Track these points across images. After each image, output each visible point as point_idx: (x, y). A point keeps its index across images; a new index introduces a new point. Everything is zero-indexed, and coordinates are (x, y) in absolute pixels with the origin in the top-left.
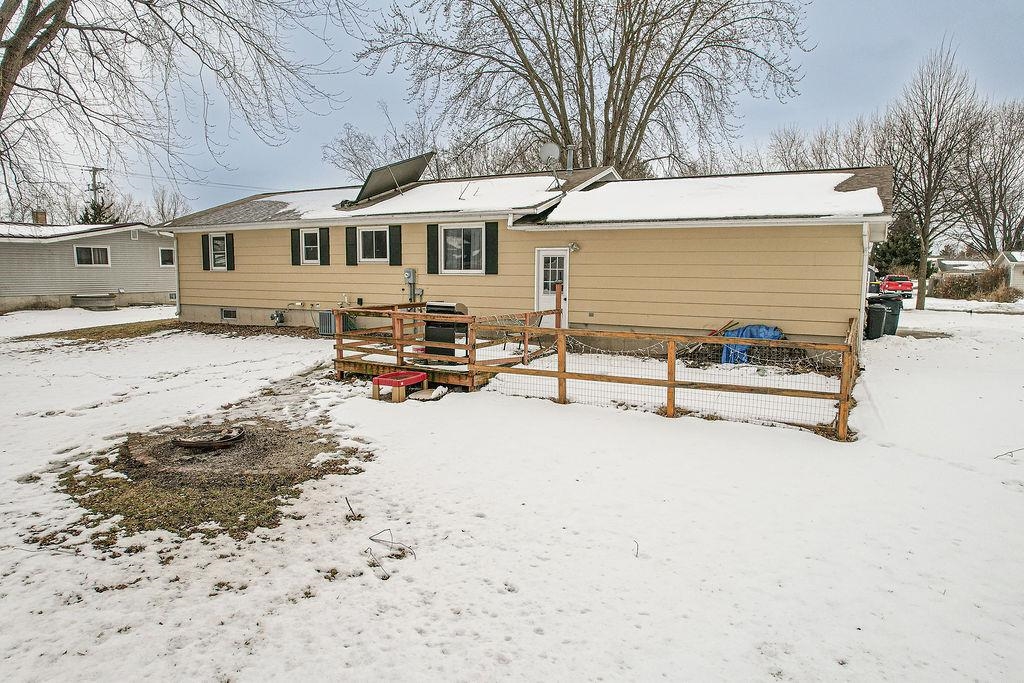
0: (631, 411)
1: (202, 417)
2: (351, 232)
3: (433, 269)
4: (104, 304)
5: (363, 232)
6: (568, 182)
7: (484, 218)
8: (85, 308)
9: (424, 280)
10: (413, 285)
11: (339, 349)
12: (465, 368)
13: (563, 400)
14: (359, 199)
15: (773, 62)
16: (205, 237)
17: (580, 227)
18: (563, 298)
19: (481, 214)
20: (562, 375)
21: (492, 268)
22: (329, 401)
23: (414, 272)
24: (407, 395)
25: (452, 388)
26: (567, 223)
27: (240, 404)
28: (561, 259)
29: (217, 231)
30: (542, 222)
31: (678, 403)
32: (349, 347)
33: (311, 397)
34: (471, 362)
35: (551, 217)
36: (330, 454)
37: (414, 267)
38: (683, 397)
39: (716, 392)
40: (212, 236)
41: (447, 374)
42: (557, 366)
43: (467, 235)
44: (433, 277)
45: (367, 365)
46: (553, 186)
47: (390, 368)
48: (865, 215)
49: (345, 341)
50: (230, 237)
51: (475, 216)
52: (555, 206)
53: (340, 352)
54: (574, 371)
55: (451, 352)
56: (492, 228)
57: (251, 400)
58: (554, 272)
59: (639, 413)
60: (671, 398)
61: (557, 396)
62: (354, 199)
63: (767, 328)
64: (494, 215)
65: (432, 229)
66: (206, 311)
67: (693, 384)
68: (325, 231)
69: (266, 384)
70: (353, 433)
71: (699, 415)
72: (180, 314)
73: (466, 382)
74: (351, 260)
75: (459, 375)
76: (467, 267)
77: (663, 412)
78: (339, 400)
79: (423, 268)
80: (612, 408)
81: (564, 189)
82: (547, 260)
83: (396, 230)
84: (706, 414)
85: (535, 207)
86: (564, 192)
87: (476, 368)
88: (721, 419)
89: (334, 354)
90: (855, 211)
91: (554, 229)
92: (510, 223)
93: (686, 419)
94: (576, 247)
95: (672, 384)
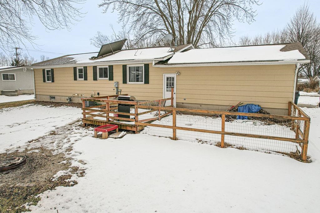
0: (205, 144)
1: (15, 148)
2: (95, 68)
3: (125, 82)
4: (13, 94)
5: (100, 68)
6: (175, 49)
7: (143, 62)
8: (6, 95)
9: (122, 86)
10: (117, 88)
11: (84, 114)
12: (133, 123)
13: (175, 138)
14: (98, 56)
15: (246, 10)
16: (44, 70)
17: (181, 66)
18: (174, 93)
19: (143, 61)
20: (174, 128)
21: (147, 82)
22: (75, 139)
23: (118, 83)
24: (109, 135)
25: (128, 131)
26: (176, 64)
27: (37, 140)
28: (173, 78)
29: (48, 68)
30: (166, 63)
31: (226, 141)
32: (88, 113)
33: (69, 136)
34: (136, 121)
35: (169, 62)
36: (65, 171)
37: (118, 81)
38: (228, 139)
39: (244, 137)
40: (46, 70)
41: (126, 126)
42: (172, 124)
43: (138, 69)
44: (125, 85)
45: (94, 121)
46: (170, 51)
47: (104, 122)
48: (298, 60)
49: (86, 111)
50: (52, 70)
51: (141, 61)
52: (171, 58)
53: (84, 115)
54: (180, 126)
55: (129, 117)
56: (147, 66)
57: (43, 138)
58: (170, 83)
59: (208, 145)
60: (223, 139)
61: (172, 137)
62: (96, 56)
63: (255, 105)
64: (147, 61)
65: (124, 67)
66: (44, 97)
67: (233, 133)
68: (85, 68)
69: (54, 129)
70: (79, 157)
71: (236, 147)
72: (36, 98)
73: (134, 129)
74: (95, 79)
75: (132, 126)
76: (138, 81)
77: (219, 145)
78: (80, 138)
79: (121, 82)
80: (196, 143)
81: (174, 52)
82: (168, 78)
83: (111, 67)
84: (238, 146)
85: (163, 58)
86: (174, 53)
87: (138, 124)
88: (246, 149)
89: (82, 116)
90: (294, 58)
91: (170, 66)
92: (153, 64)
93: (229, 149)
94: (179, 73)
95: (223, 133)
